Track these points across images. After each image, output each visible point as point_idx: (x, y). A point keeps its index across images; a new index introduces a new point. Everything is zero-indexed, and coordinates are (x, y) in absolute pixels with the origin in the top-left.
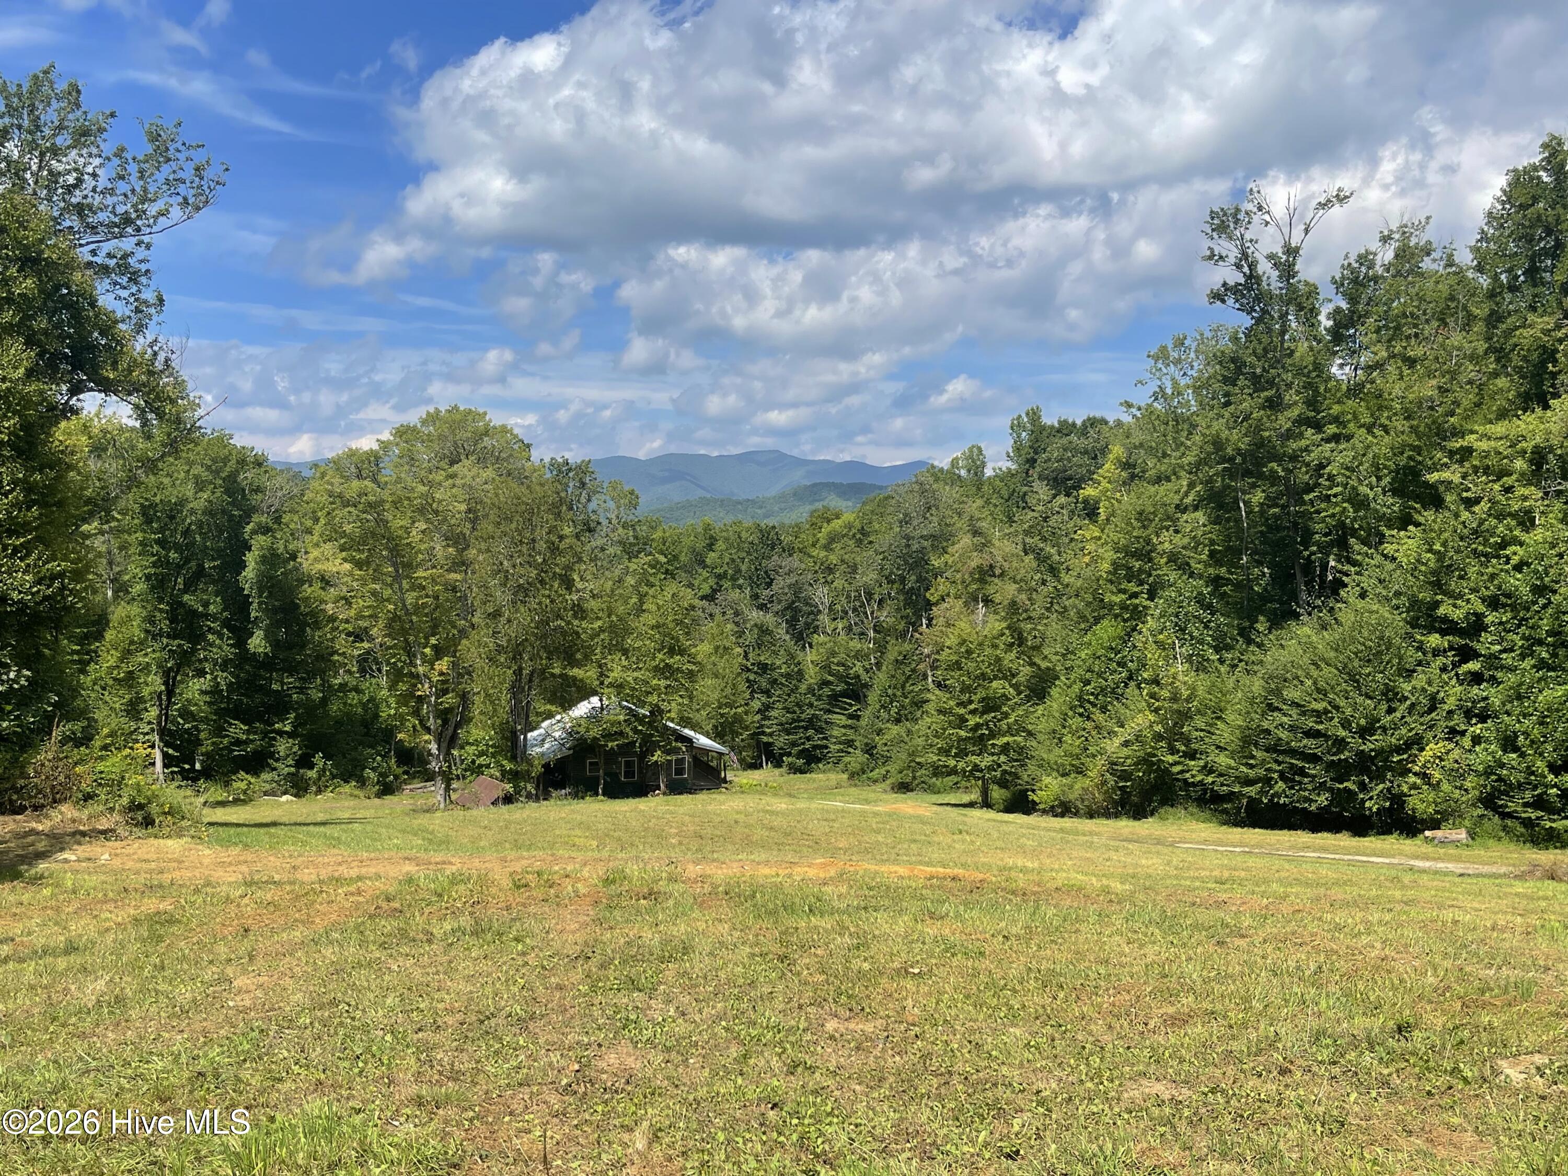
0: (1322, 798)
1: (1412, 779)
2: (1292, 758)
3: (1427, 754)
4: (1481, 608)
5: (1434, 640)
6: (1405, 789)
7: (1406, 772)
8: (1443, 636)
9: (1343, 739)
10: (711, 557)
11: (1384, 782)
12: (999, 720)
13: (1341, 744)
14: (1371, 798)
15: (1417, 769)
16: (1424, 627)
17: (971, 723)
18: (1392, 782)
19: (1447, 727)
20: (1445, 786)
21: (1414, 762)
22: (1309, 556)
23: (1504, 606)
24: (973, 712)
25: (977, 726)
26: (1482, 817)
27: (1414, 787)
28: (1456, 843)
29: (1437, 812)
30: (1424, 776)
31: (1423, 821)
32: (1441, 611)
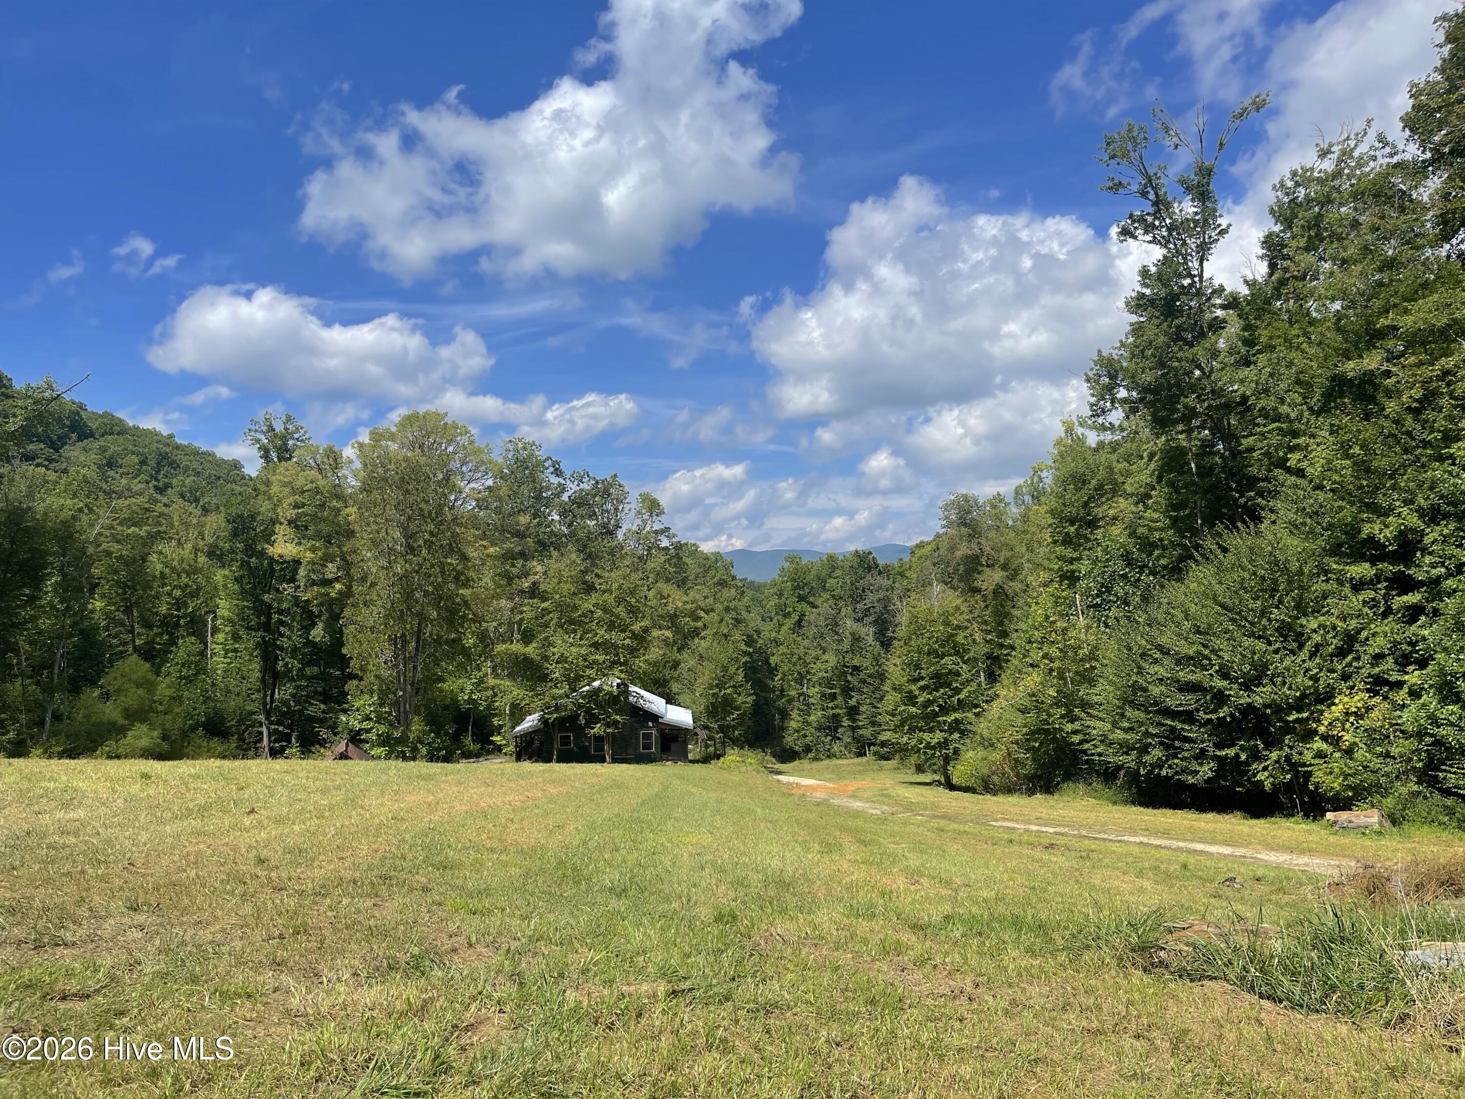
0: (1206, 768)
1: (1318, 744)
2: (1173, 720)
3: (1337, 711)
4: (1414, 521)
5: (1362, 570)
6: (1308, 756)
7: (1309, 735)
8: (1373, 564)
9: (1221, 692)
10: (831, 582)
11: (1281, 749)
12: (950, 697)
13: (1220, 698)
14: (1265, 769)
15: (1322, 729)
16: (1349, 556)
17: (921, 699)
18: (1291, 748)
19: (1370, 676)
20: (1361, 754)
21: (1319, 721)
22: (1246, 503)
23: (1446, 516)
24: (923, 689)
25: (929, 703)
26: (1415, 794)
27: (1320, 755)
28: (1362, 830)
29: (1349, 787)
30: (1333, 741)
31: (1329, 800)
32: (1366, 530)
